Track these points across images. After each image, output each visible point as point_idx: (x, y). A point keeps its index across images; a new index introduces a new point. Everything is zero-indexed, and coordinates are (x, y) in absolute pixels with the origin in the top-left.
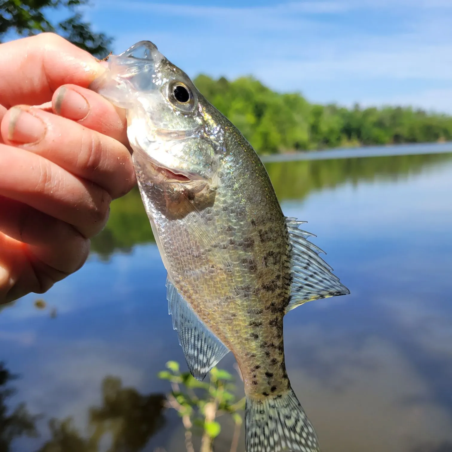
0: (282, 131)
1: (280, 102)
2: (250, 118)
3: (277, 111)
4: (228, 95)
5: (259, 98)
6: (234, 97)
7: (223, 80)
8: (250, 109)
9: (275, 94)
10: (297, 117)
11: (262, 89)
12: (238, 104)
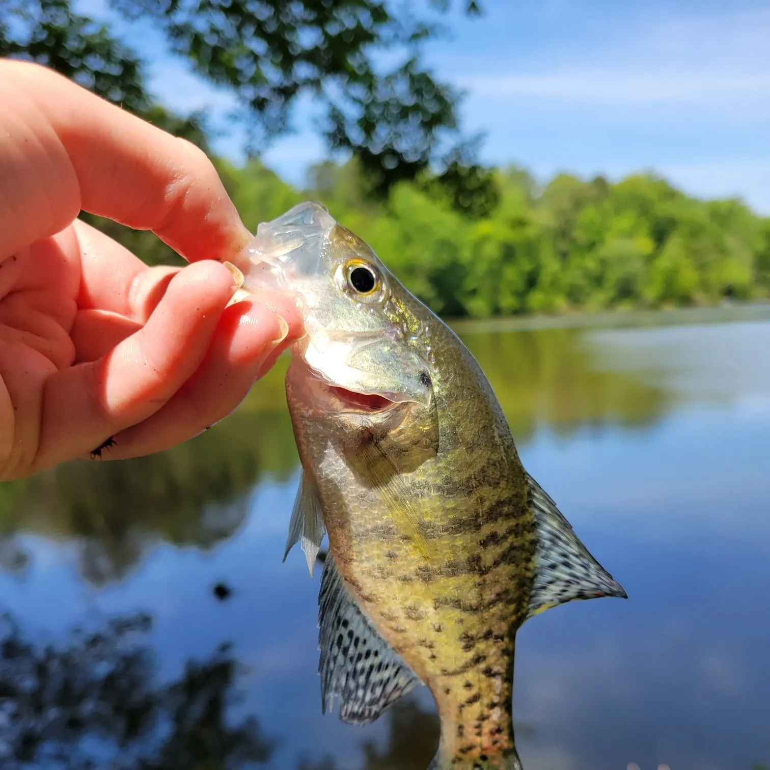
0: (702, 267)
1: (701, 216)
2: (644, 244)
3: (696, 232)
4: (608, 205)
5: (665, 209)
6: (618, 210)
7: (600, 183)
8: (645, 228)
9: (694, 202)
10: (731, 242)
11: (670, 194)
12: (625, 221)
